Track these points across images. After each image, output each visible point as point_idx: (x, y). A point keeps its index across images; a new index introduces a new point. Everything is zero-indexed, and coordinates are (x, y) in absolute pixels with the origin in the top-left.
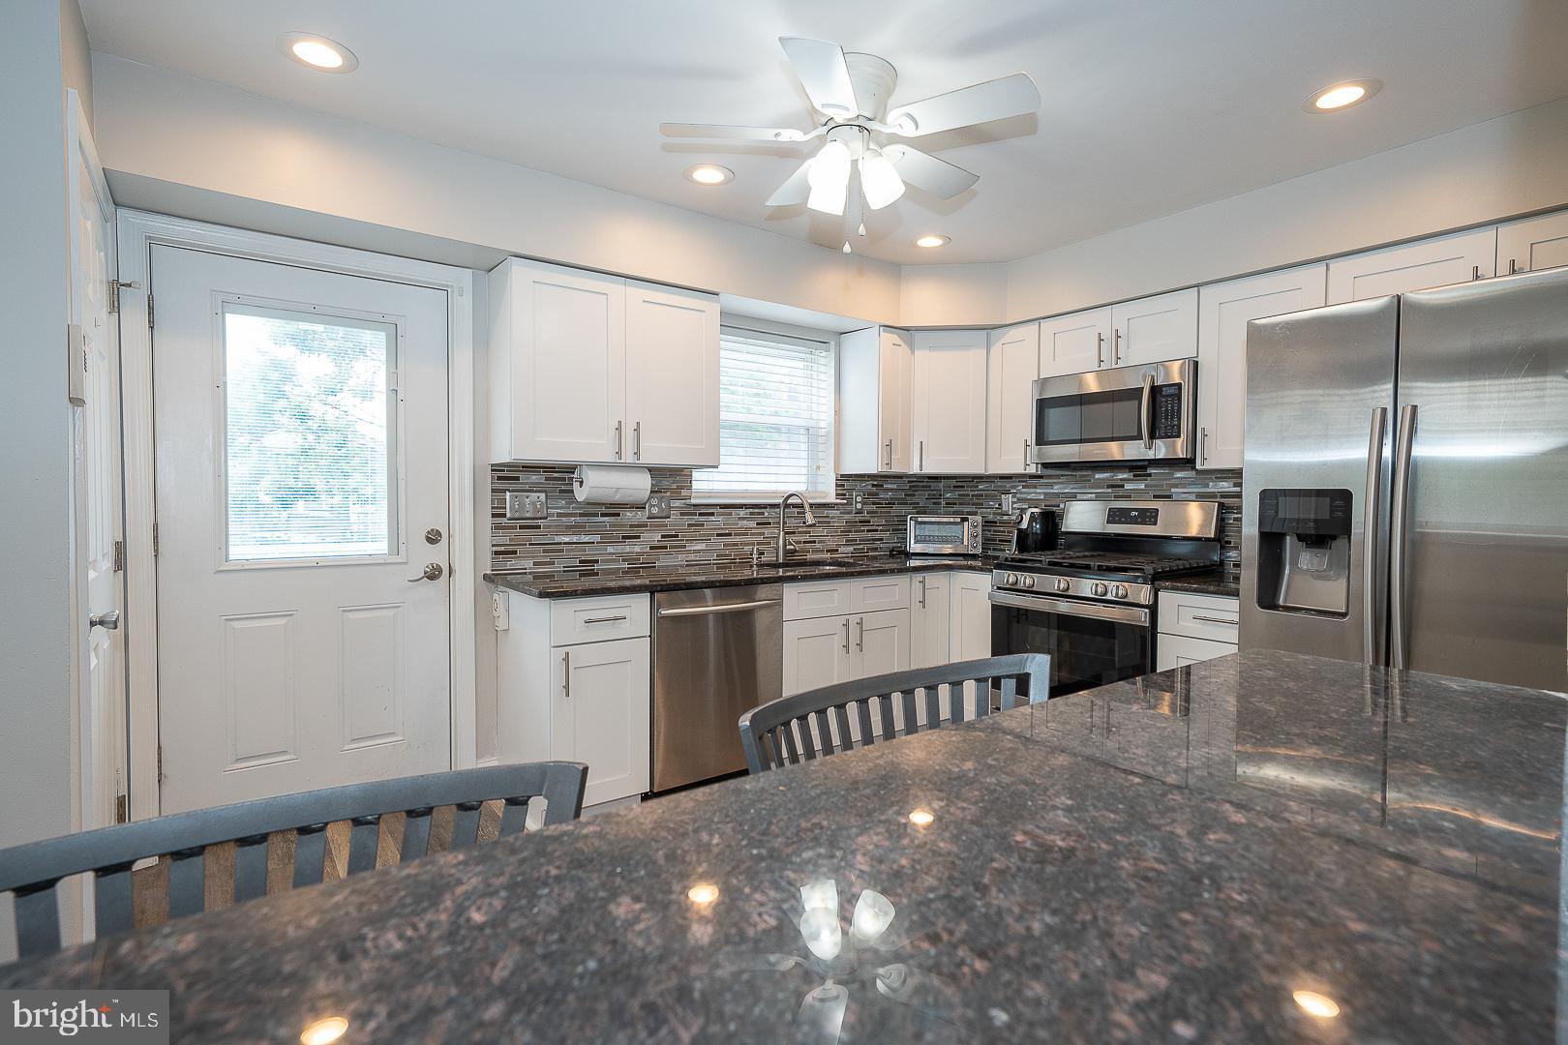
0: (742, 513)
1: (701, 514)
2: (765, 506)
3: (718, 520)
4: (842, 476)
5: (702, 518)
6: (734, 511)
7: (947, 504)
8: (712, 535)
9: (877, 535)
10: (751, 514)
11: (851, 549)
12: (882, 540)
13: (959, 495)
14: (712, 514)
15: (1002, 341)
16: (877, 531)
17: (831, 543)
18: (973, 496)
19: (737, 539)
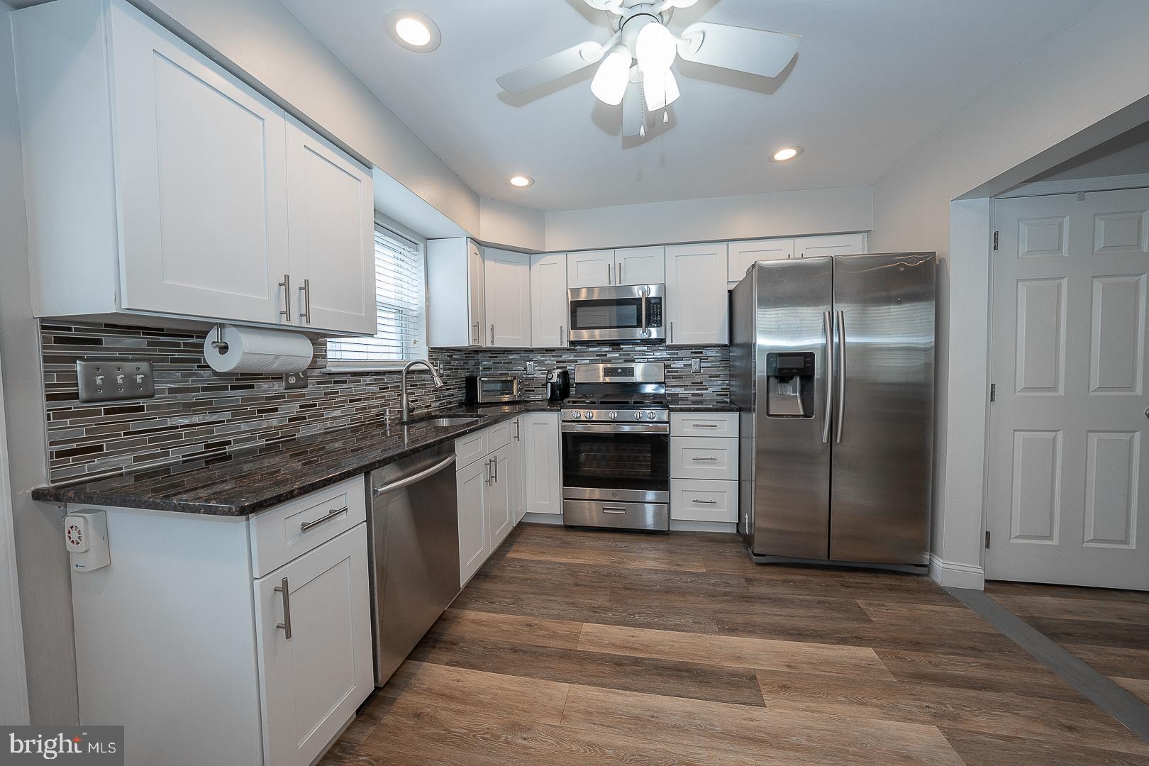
0: (368, 379)
1: (336, 382)
2: (384, 373)
3: (350, 388)
4: (432, 348)
5: (337, 386)
6: (362, 378)
7: (484, 369)
8: (345, 401)
9: (451, 392)
10: (375, 380)
11: (438, 404)
12: (453, 395)
13: (494, 363)
14: (345, 382)
15: (540, 262)
16: (450, 389)
17: (428, 402)
18: (504, 363)
19: (365, 404)
